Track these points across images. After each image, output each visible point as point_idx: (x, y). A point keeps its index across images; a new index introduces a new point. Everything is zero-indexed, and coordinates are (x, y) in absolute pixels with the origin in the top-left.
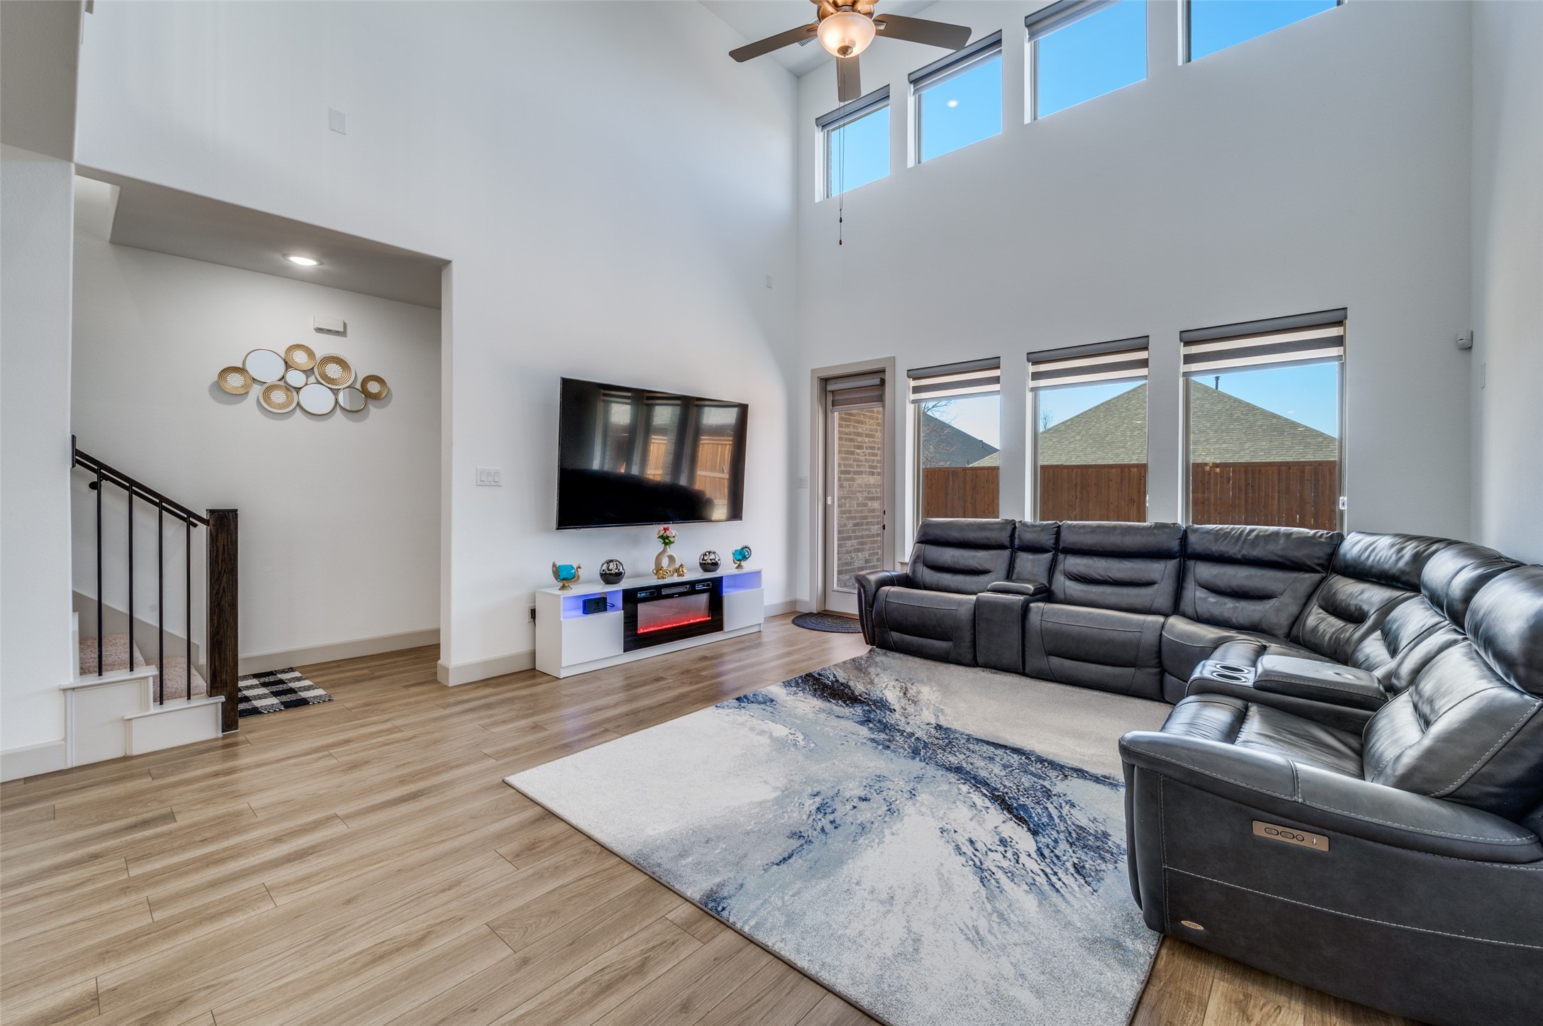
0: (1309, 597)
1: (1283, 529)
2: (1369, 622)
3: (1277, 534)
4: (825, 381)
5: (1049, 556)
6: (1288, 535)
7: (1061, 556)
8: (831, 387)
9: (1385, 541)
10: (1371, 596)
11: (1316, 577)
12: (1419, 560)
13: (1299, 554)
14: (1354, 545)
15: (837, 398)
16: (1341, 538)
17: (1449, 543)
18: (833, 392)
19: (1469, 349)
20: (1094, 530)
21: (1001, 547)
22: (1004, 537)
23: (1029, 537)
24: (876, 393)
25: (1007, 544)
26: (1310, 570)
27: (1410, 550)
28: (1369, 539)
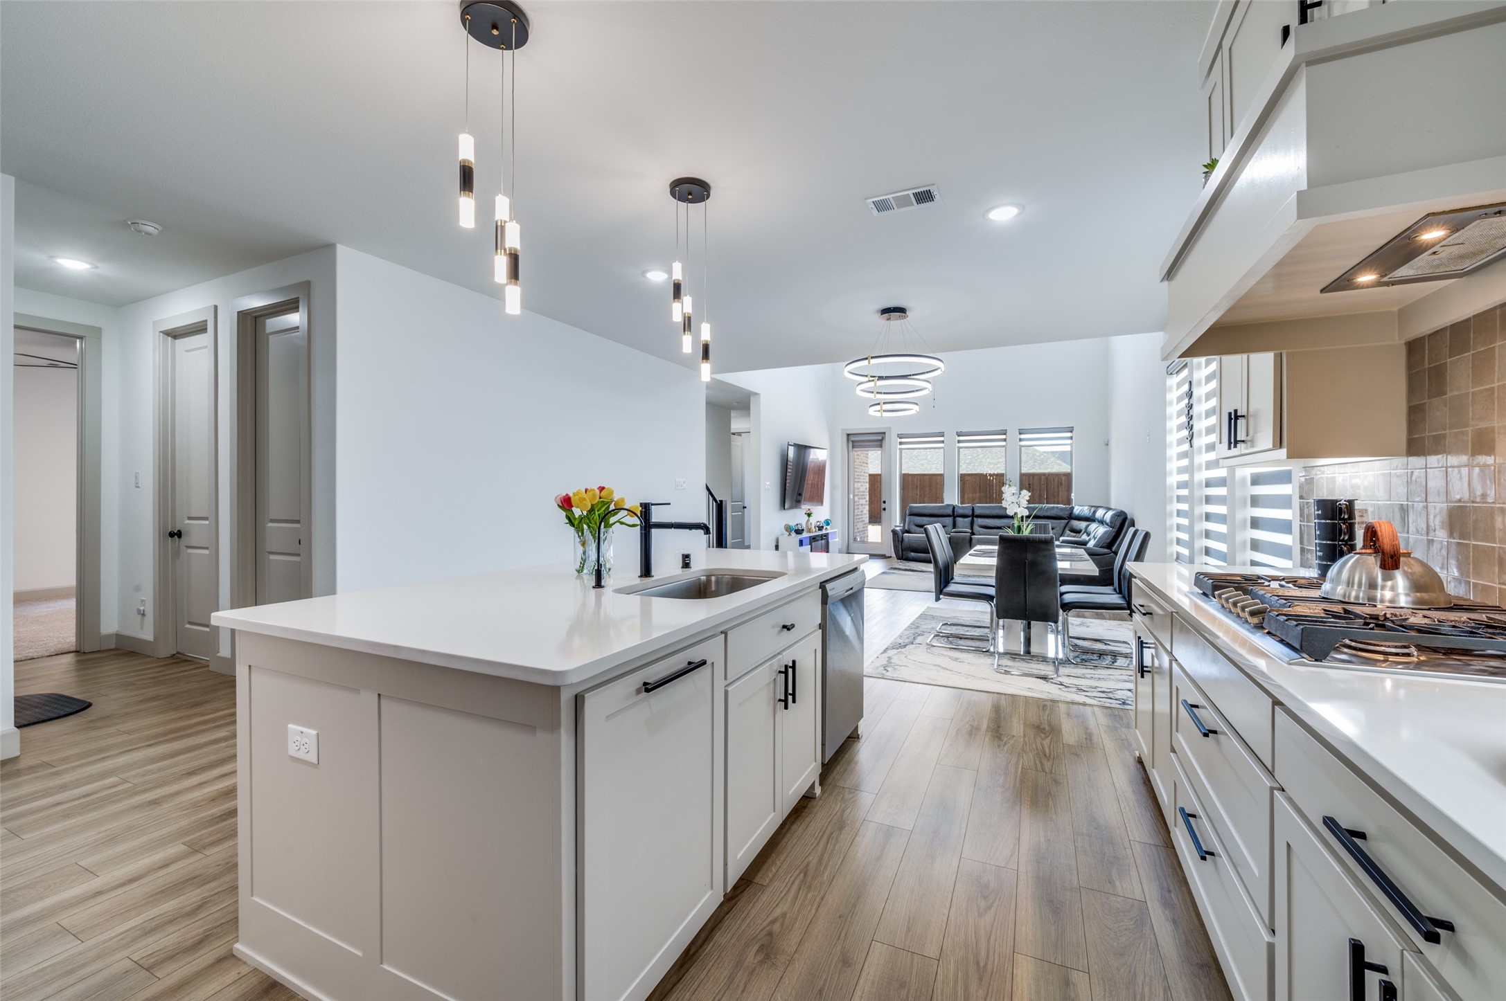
0: (1065, 528)
1: (1056, 505)
2: (1083, 532)
3: (1053, 507)
4: (848, 435)
5: (970, 518)
6: (1057, 507)
7: (975, 519)
8: (853, 438)
9: (1086, 508)
10: (1083, 525)
11: (1067, 521)
12: (1095, 512)
13: (1061, 514)
14: (1077, 510)
15: (855, 444)
16: (1073, 508)
17: (1101, 507)
18: (853, 441)
19: (1108, 445)
20: (987, 508)
21: (948, 516)
22: (949, 511)
23: (961, 512)
24: (878, 443)
25: (951, 514)
26: (1065, 519)
27: (1093, 509)
28: (1081, 508)
